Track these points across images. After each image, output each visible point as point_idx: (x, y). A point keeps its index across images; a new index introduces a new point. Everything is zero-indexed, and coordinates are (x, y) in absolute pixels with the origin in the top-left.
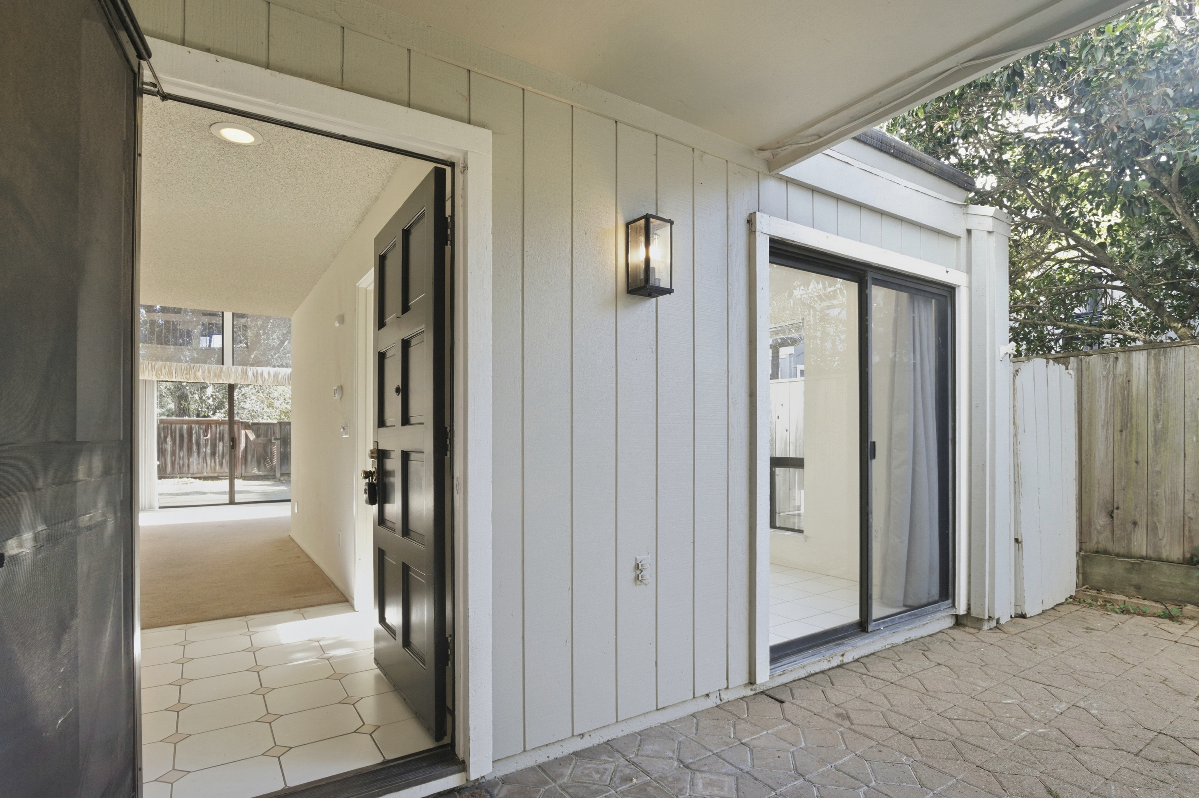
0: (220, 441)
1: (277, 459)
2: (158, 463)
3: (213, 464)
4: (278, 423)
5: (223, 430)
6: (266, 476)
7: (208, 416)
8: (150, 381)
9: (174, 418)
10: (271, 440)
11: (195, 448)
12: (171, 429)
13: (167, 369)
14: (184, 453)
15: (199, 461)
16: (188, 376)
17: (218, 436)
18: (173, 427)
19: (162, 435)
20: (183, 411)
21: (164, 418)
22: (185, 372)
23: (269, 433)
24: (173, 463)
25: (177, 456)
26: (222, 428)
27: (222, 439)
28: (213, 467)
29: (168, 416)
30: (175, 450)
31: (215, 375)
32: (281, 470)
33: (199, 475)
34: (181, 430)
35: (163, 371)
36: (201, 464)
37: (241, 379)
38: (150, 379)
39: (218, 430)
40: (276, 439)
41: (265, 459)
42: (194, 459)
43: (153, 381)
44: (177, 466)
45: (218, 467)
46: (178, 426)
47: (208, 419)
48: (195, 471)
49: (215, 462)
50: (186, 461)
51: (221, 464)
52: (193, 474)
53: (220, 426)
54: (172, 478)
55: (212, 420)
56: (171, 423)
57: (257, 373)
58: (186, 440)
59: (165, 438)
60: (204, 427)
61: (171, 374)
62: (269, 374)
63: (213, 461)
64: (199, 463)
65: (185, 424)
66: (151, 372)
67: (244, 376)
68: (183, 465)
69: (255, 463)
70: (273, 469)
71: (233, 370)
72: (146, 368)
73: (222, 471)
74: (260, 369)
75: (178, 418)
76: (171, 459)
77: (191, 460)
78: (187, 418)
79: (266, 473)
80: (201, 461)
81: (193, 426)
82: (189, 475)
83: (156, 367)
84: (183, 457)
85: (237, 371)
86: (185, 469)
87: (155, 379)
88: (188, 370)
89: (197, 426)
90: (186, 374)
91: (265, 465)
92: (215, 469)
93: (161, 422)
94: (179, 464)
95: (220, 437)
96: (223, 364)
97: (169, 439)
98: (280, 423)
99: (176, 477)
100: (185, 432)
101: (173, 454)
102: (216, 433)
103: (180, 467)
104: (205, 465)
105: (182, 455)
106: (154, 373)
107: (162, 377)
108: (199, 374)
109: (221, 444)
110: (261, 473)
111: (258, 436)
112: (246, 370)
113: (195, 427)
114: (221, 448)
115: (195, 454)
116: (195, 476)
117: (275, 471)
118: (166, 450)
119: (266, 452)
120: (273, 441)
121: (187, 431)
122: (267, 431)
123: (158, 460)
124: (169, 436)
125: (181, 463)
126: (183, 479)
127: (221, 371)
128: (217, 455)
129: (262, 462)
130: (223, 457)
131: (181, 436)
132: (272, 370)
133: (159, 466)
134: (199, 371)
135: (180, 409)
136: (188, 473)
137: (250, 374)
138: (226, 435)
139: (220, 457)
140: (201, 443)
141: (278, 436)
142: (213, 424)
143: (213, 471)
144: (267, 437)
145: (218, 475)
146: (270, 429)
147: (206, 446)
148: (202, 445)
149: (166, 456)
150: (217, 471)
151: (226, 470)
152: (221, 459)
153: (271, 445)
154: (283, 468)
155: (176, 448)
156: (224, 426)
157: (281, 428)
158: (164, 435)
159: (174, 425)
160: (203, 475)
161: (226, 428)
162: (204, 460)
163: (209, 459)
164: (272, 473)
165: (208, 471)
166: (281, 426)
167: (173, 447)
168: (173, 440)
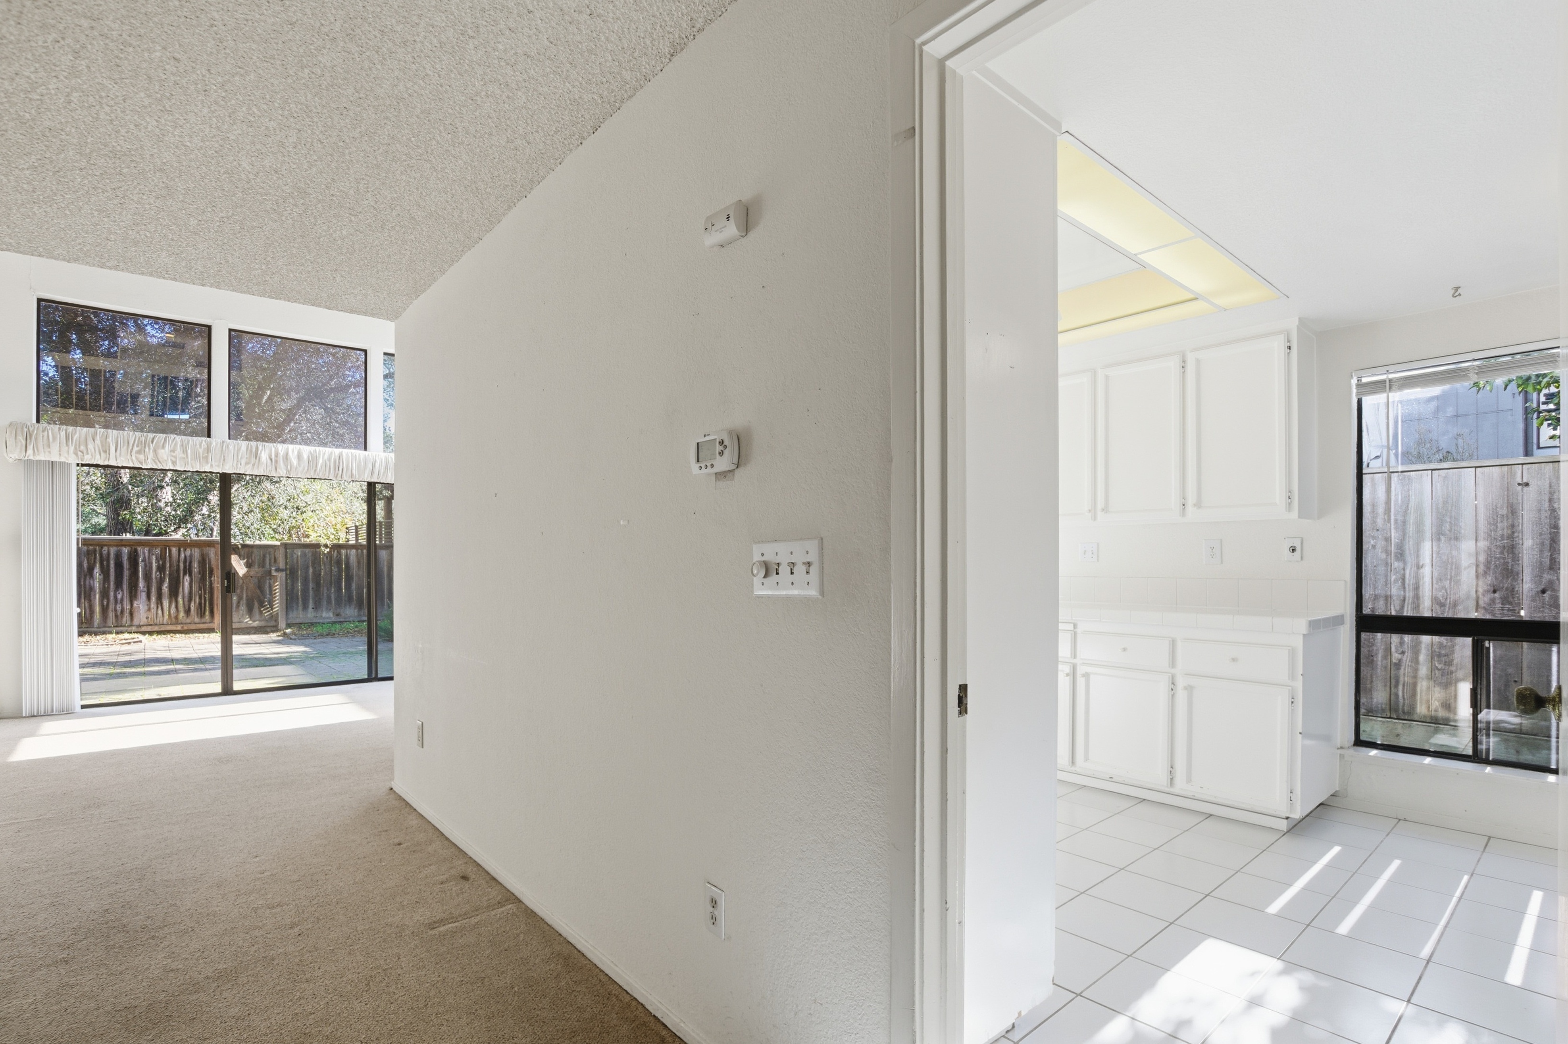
0: (185, 574)
1: (281, 603)
2: (79, 610)
3: (173, 610)
4: (282, 544)
5: (191, 556)
6: (261, 627)
7: (166, 533)
8: (64, 463)
9: (104, 536)
10: (270, 572)
11: (141, 584)
12: (101, 555)
13: (98, 441)
14: (124, 594)
15: (149, 605)
16: (141, 457)
17: (182, 565)
18: (105, 552)
19: (85, 565)
20: (120, 525)
21: (87, 536)
22: (135, 449)
23: (269, 561)
24: (104, 610)
25: (112, 598)
26: (188, 552)
27: (188, 570)
28: (174, 616)
29: (93, 533)
30: (109, 587)
31: (196, 456)
32: (287, 619)
33: (149, 629)
34: (118, 556)
35: (91, 446)
36: (153, 611)
37: (247, 463)
38: (63, 460)
39: (183, 556)
40: (278, 570)
41: (261, 604)
42: (141, 604)
43: (69, 465)
44: (111, 615)
45: (182, 614)
46: (113, 550)
47: (164, 538)
48: (144, 621)
49: (177, 607)
50: (127, 606)
51: (188, 612)
52: (140, 626)
53: (185, 550)
54: (104, 633)
55: (173, 540)
56: (101, 544)
57: (277, 455)
58: (126, 573)
59: (91, 570)
60: (158, 551)
61: (106, 451)
62: (299, 456)
63: (173, 605)
64: (149, 610)
65: (125, 546)
66: (64, 448)
67: (253, 459)
68: (122, 612)
69: (243, 608)
70: (274, 618)
71: (231, 447)
72: (54, 439)
73: (188, 621)
74: (281, 448)
75: (113, 537)
76: (101, 601)
77: (135, 605)
78: (129, 536)
79: (263, 624)
80: (153, 605)
81: (139, 549)
82: (134, 629)
83: (76, 437)
84: (122, 599)
85: (239, 450)
86: (126, 618)
87: (73, 460)
88: (143, 445)
89: (146, 550)
90: (139, 452)
91: (261, 612)
92: (176, 617)
93: (86, 542)
94: (116, 610)
95: (185, 567)
96: (209, 436)
97: (97, 571)
98: (285, 546)
99: (111, 633)
100: (125, 558)
101: (105, 594)
102: (179, 561)
103: (116, 616)
104: (160, 612)
105: (119, 596)
106: (72, 449)
107: (86, 457)
108: (164, 453)
109: (187, 578)
110: (256, 624)
111: (248, 565)
112: (257, 448)
113: (143, 552)
114: (187, 584)
115: (143, 596)
116: (143, 629)
117: (277, 620)
118: (91, 589)
119: (262, 592)
120: (274, 573)
121: (129, 558)
122: (264, 556)
123: (79, 605)
124: (98, 565)
125: (119, 608)
126: (121, 636)
127: (208, 450)
128: (180, 598)
129: (256, 605)
130: (190, 600)
131: (119, 566)
132: (306, 450)
133: (79, 615)
134: (163, 447)
135: (118, 523)
136: (131, 626)
137: (264, 456)
138: (195, 565)
139: (186, 599)
140: (154, 576)
141: (282, 565)
142: (173, 546)
143: (174, 620)
144: (263, 567)
145: (182, 627)
146: (269, 554)
147: (161, 582)
148: (154, 580)
149: (92, 597)
150: (180, 622)
151: (197, 620)
152: (186, 603)
153: (270, 579)
154: (291, 616)
155: (109, 584)
156: (193, 550)
157: (286, 552)
158: (88, 563)
159: (105, 548)
160: (156, 628)
161: (196, 553)
162: (157, 604)
163: (166, 603)
164: (273, 623)
165: (165, 622)
166: (286, 549)
167: (104, 584)
168: (105, 572)
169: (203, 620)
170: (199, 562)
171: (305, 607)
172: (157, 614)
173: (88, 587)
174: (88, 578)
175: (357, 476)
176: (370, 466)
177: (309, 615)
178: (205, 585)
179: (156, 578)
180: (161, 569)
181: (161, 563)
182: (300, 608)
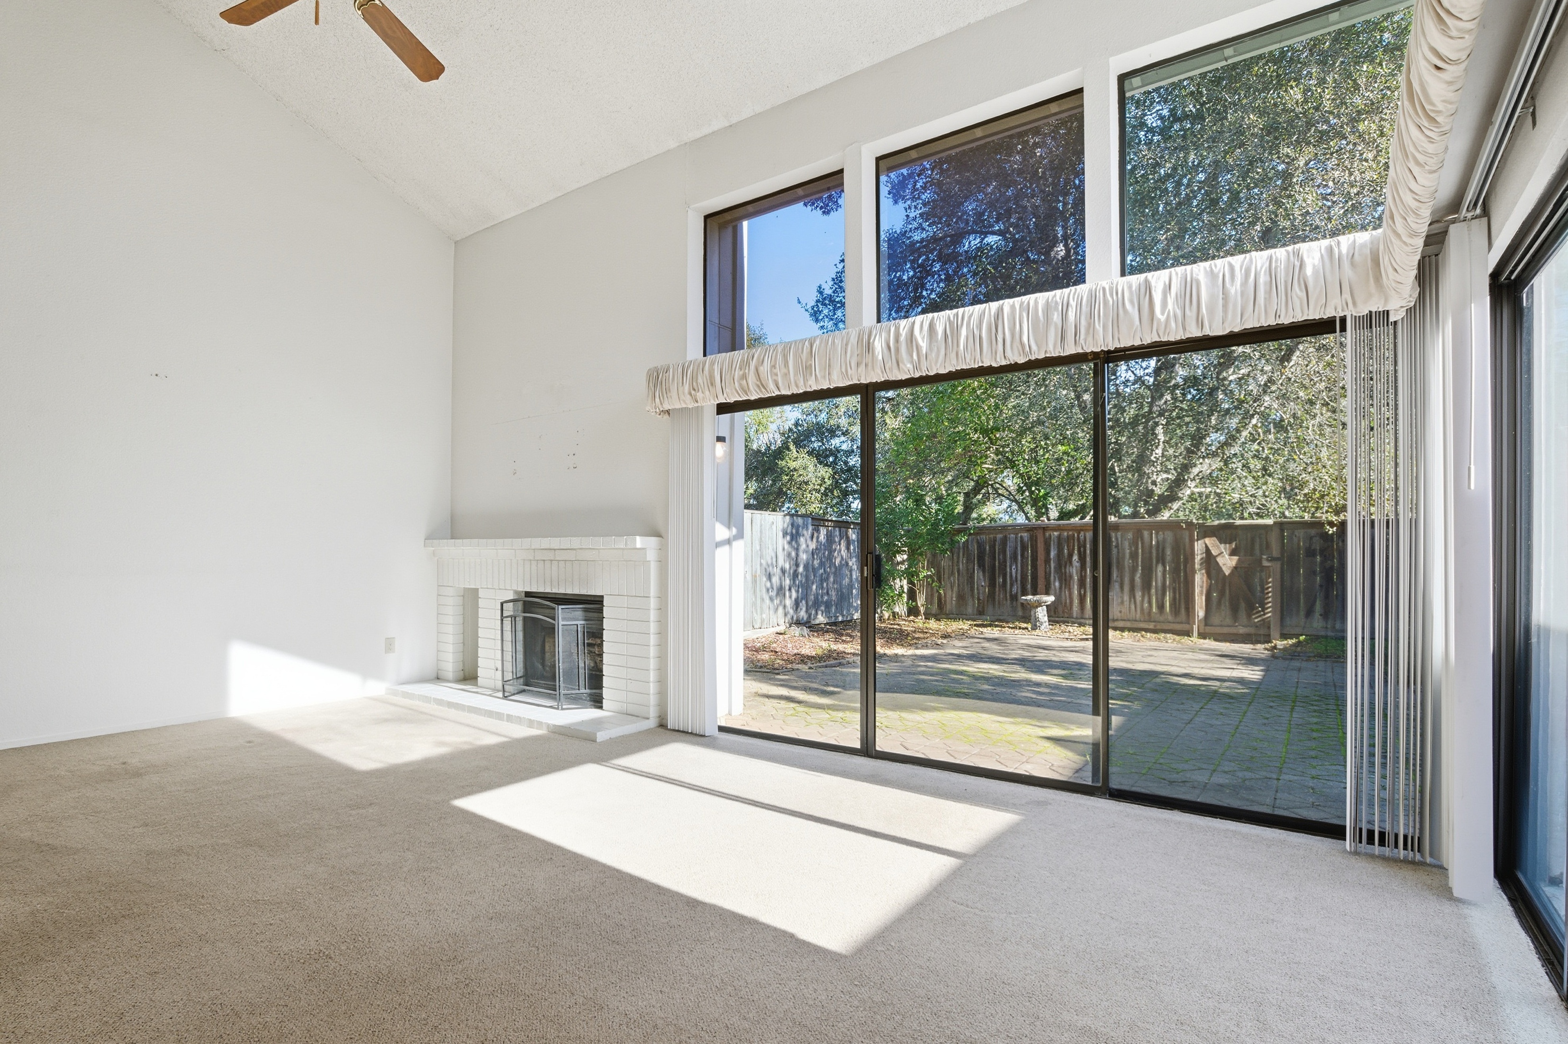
0: (1157, 562)
1: (1275, 606)
3: (1146, 604)
4: (1275, 523)
5: (1164, 540)
10: (1261, 561)
11: (1115, 573)
15: (1122, 598)
17: (1154, 554)
23: (1257, 547)
26: (1161, 537)
27: (1161, 559)
28: (1146, 611)
32: (1282, 627)
33: (1122, 624)
36: (1127, 603)
39: (1155, 539)
40: (1271, 559)
41: (1250, 607)
42: (1115, 592)
45: (1155, 610)
49: (1149, 601)
51: (1161, 607)
52: (1114, 621)
60: (1130, 535)
63: (1146, 599)
64: (1122, 602)
69: (1227, 608)
70: (1264, 625)
73: (1162, 618)
77: (1110, 596)
79: (1251, 630)
80: (1126, 598)
91: (1248, 615)
92: (1150, 612)
95: (1158, 554)
97: (1075, 557)
98: (1280, 526)
101: (1082, 583)
102: (1151, 547)
104: (1133, 607)
109: (1160, 568)
110: (1242, 630)
111: (1232, 552)
114: (1160, 574)
115: (1117, 587)
117: (1269, 628)
118: (1071, 577)
119: (1250, 588)
120: (1266, 564)
122: (1253, 540)
124: (1076, 552)
128: (1153, 591)
129: (1243, 605)
130: (1164, 593)
138: (1168, 552)
139: (1160, 592)
140: (1126, 563)
141: (1276, 553)
142: (1145, 529)
143: (1147, 617)
144: (1252, 554)
145: (1155, 626)
146: (1260, 538)
147: (1134, 570)
148: (1127, 569)
149: (1072, 587)
150: (1152, 620)
151: (1170, 618)
152: (1160, 597)
153: (1261, 571)
154: (1288, 621)
155: (1086, 573)
156: (1166, 533)
157: (1283, 536)
158: (1068, 550)
159: (1082, 533)
160: (1128, 625)
161: (1169, 536)
162: (1130, 599)
163: (1139, 594)
164: (1262, 631)
165: (1138, 618)
166: (1282, 531)
167: (1081, 571)
168: (1082, 559)
169: (1178, 620)
170: (1173, 549)
171: (1309, 613)
172: (1130, 607)
173: (1067, 574)
174: (1068, 567)
175: (1034, 347)
176: (1056, 317)
177: (1315, 625)
178: (1179, 577)
179: (1129, 566)
180: (1134, 556)
181: (1133, 549)
182: (1302, 613)
